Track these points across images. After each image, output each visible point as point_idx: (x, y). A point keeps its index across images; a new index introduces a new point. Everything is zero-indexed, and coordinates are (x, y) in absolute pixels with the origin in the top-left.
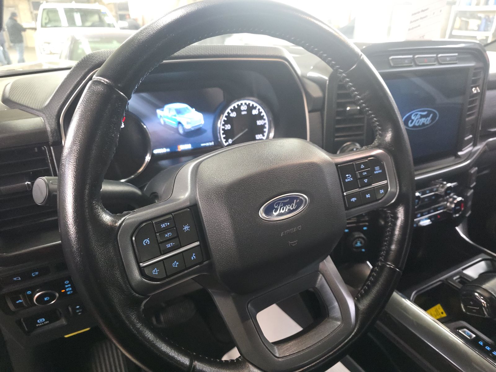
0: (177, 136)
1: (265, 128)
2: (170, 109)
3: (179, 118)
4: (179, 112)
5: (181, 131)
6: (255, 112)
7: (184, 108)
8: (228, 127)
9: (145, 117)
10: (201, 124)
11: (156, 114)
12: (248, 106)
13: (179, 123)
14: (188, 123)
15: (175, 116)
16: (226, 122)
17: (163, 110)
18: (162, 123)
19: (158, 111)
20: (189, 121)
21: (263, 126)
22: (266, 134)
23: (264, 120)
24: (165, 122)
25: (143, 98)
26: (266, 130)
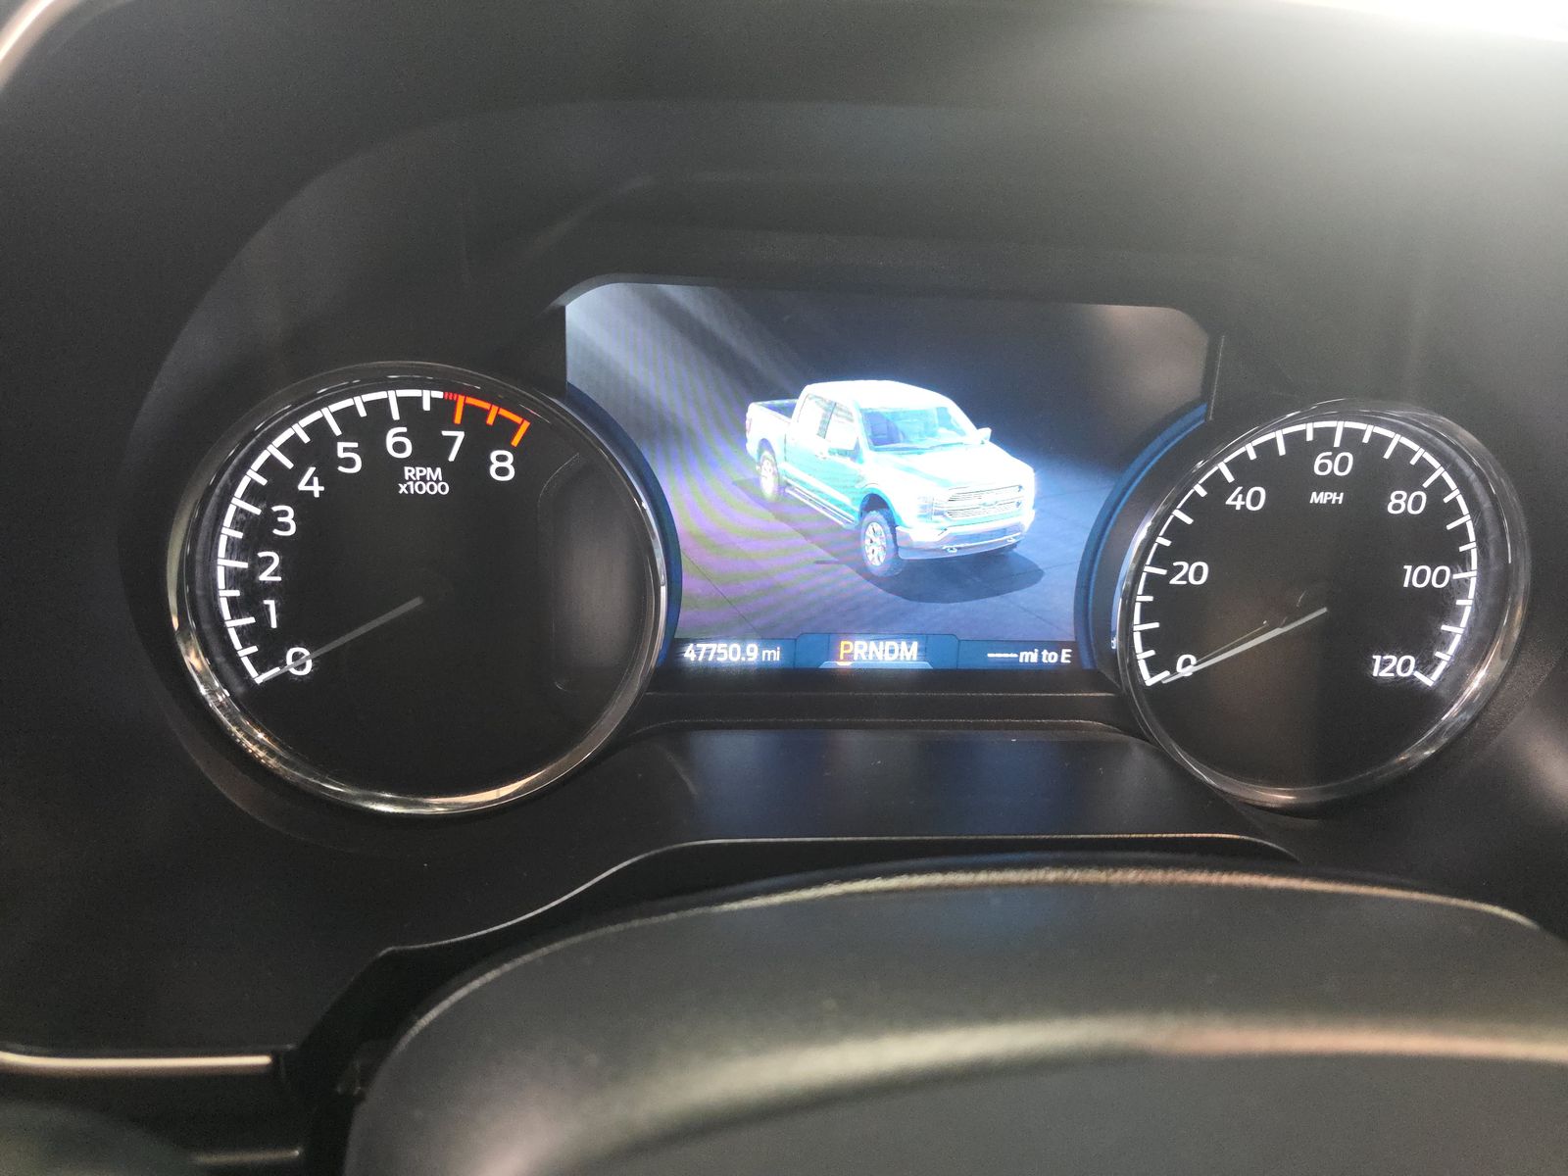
0: (846, 579)
1: (1450, 613)
2: (832, 408)
3: (881, 472)
4: (884, 433)
5: (876, 554)
6: (1401, 503)
7: (922, 415)
8: (1192, 573)
9: (667, 431)
10: (1016, 528)
11: (737, 429)
12: (1369, 453)
13: (875, 503)
14: (930, 512)
15: (854, 454)
16: (1185, 543)
17: (788, 411)
18: (768, 487)
19: (760, 417)
20: (941, 497)
21: (1440, 604)
22: (1445, 657)
23: (1462, 561)
24: (783, 486)
25: (675, 317)
26: (1456, 632)
